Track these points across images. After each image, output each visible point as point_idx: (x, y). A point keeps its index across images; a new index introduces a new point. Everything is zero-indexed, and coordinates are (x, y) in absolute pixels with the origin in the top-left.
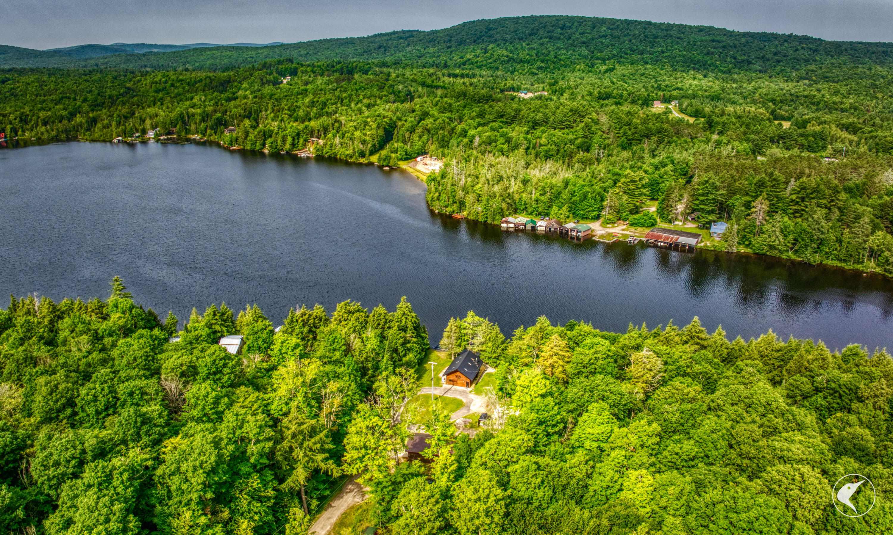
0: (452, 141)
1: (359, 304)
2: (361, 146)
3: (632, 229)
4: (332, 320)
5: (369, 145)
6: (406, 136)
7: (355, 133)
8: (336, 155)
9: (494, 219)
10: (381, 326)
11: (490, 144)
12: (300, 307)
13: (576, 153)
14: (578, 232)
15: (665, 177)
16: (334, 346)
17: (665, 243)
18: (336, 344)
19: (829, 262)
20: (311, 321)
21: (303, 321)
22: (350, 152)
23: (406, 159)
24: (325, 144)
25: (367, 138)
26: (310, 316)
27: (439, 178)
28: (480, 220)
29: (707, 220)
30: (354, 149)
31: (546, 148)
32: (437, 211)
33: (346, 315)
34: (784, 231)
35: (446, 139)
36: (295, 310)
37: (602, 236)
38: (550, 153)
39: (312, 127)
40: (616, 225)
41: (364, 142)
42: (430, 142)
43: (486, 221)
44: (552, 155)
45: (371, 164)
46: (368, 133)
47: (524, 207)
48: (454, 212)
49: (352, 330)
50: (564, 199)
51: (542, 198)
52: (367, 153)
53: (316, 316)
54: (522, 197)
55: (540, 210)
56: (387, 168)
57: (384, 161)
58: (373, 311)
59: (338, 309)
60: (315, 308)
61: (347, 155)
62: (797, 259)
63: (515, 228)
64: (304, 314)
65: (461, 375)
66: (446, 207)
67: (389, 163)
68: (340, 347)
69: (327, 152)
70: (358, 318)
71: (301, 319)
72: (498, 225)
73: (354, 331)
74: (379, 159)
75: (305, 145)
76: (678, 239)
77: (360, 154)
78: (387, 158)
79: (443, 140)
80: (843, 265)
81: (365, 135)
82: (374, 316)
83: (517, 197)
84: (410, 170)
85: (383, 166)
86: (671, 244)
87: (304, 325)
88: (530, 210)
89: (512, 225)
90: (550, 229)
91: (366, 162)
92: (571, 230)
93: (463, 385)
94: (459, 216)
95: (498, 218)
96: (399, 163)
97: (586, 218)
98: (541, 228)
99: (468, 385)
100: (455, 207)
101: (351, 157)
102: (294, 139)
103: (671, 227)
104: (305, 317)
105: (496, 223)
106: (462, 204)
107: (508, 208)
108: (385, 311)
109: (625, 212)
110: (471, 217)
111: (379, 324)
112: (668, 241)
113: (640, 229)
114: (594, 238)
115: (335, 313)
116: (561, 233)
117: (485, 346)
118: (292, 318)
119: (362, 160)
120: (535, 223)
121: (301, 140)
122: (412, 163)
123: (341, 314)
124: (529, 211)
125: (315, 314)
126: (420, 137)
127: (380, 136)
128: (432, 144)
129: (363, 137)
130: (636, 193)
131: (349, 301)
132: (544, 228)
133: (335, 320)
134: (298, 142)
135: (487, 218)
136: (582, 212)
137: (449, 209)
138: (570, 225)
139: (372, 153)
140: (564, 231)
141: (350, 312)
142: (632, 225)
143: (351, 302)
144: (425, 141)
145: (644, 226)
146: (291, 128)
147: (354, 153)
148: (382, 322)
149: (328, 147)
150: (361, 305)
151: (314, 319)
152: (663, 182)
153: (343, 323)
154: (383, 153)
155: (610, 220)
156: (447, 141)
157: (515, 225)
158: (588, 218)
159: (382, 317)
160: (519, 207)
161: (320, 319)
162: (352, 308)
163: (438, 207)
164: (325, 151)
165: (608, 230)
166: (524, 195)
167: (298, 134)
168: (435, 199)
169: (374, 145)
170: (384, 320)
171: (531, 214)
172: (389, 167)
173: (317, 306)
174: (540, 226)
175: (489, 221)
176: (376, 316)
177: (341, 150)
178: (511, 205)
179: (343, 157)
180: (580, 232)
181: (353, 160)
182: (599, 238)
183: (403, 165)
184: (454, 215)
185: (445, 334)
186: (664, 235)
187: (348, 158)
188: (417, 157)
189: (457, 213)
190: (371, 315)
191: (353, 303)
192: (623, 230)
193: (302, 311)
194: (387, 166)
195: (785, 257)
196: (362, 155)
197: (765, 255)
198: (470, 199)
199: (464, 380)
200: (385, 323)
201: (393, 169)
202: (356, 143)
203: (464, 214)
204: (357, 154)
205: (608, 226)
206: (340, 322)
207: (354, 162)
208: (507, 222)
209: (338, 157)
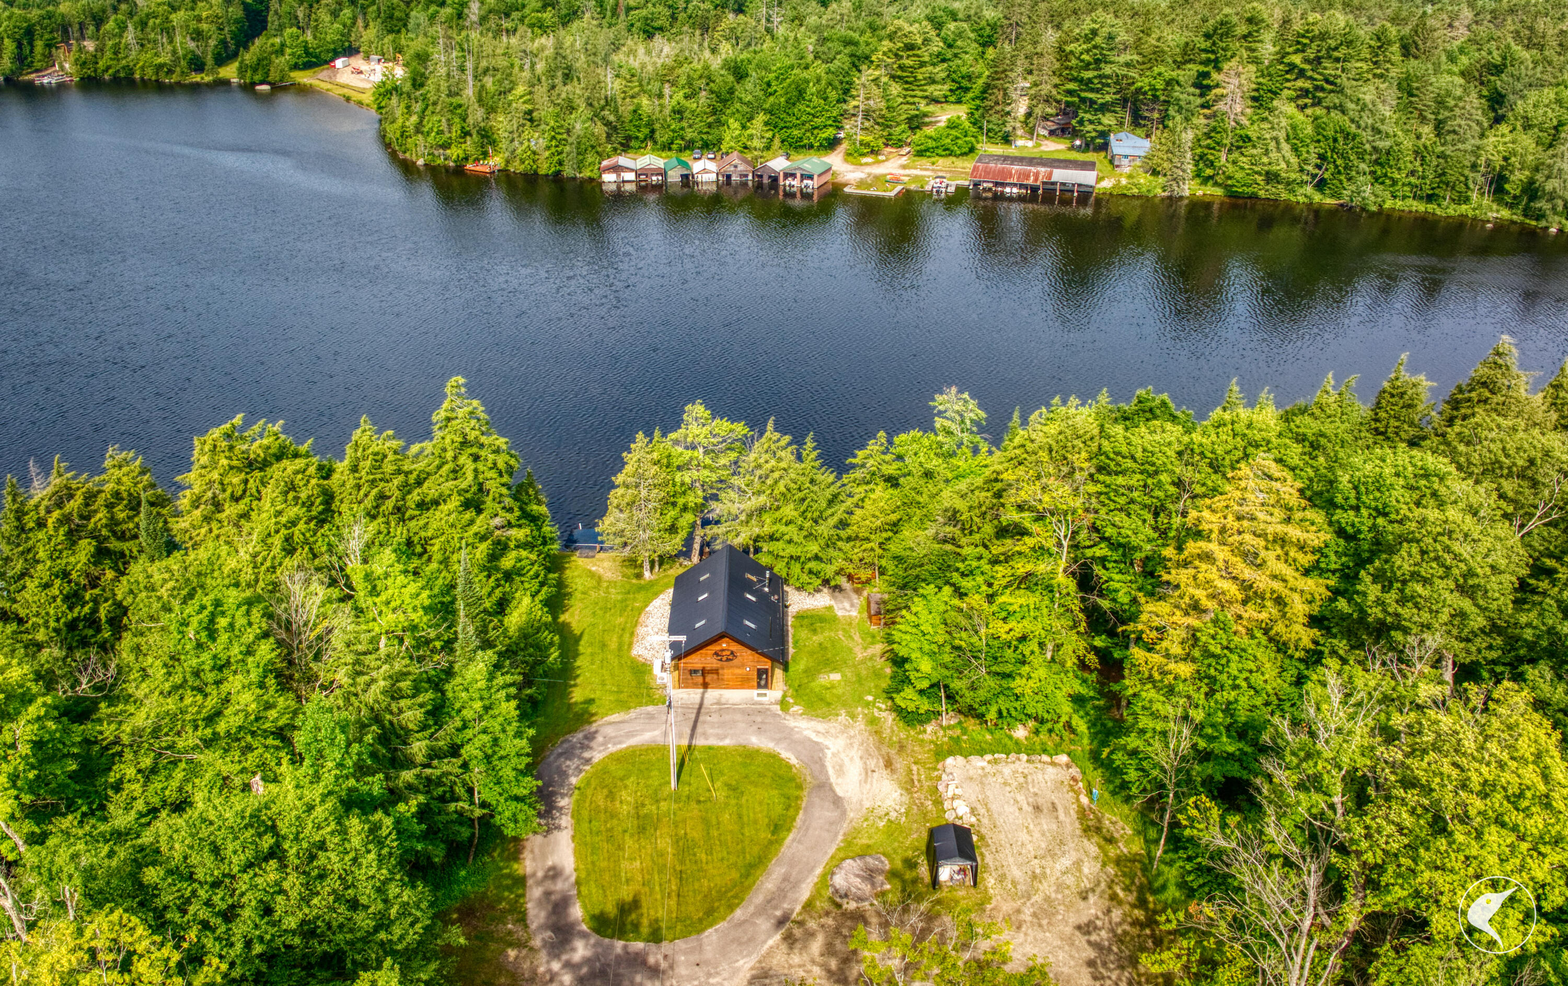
0: (413, 14)
1: (277, 428)
2: (192, 45)
3: (924, 162)
4: (184, 502)
5: (212, 42)
6: (300, 15)
7: (173, 17)
8: (130, 70)
9: (580, 166)
10: (389, 505)
11: (507, 15)
12: (46, 470)
13: (718, 19)
14: (803, 177)
15: (959, 43)
16: (217, 647)
17: (1021, 186)
18: (223, 637)
19: (1399, 204)
20: (101, 516)
21: (65, 520)
22: (166, 58)
23: (308, 66)
24: (100, 50)
25: (204, 26)
26: (90, 497)
27: (407, 87)
28: (542, 172)
29: (1100, 128)
30: (174, 52)
31: (644, 12)
32: (421, 162)
33: (236, 479)
34: (1294, 139)
35: (397, 14)
36: (26, 482)
37: (861, 184)
38: (655, 24)
39: (63, 16)
40: (881, 158)
41: (198, 35)
42: (360, 23)
43: (558, 173)
44: (661, 29)
45: (224, 84)
46: (204, 15)
47: (646, 131)
48: (466, 159)
49: (277, 541)
50: (748, 104)
51: (691, 105)
52: (209, 60)
53: (117, 495)
54: (639, 106)
55: (690, 134)
56: (265, 88)
57: (255, 70)
58: (349, 450)
59: (200, 454)
60: (108, 463)
61: (160, 67)
62: (1329, 201)
63: (637, 182)
64: (61, 498)
65: (735, 647)
66: (446, 146)
67: (267, 74)
68: (249, 652)
69: (108, 68)
70: (291, 487)
71: (56, 514)
72: (591, 180)
73: (290, 549)
74: (242, 71)
75: (50, 55)
76: (1051, 174)
77: (191, 62)
78: (262, 64)
79: (391, 17)
80: (1431, 207)
81: (199, 19)
82: (355, 469)
83: (626, 109)
84: (324, 86)
85: (253, 84)
86: (1034, 189)
87: (73, 537)
88: (662, 137)
89: (630, 176)
90: (729, 177)
91: (208, 79)
92: (787, 175)
93: (743, 683)
94: (485, 167)
95: (590, 160)
96: (293, 74)
97: (804, 146)
98: (706, 177)
99: (763, 679)
100: (469, 145)
101: (170, 72)
102: (20, 46)
103: (1011, 151)
104: (73, 505)
105: (587, 174)
106: (487, 138)
107: (609, 136)
108: (395, 444)
109: (898, 124)
110: (517, 167)
111: (382, 497)
112: (1031, 181)
113: (943, 163)
114: (846, 190)
115: (192, 476)
116: (759, 186)
117: (767, 518)
118: (20, 514)
119: (197, 78)
120: (685, 165)
121: (39, 45)
122: (325, 73)
123: (215, 475)
124: (660, 140)
125: (108, 487)
126: (335, 14)
127: (237, 21)
128: (366, 27)
129: (193, 24)
130: (920, 77)
131: (238, 420)
132: (713, 177)
133: (196, 504)
134: (32, 52)
135: (560, 163)
136: (796, 132)
137: (455, 152)
138: (779, 164)
139: (221, 61)
140: (766, 181)
141: (251, 465)
142: (920, 154)
143: (247, 424)
144: (349, 22)
145: (951, 154)
146: (10, 18)
147: (176, 60)
148: (393, 487)
149: (109, 54)
150: (285, 430)
151: (110, 506)
152: (956, 55)
153: (231, 510)
154: (249, 56)
155: (867, 145)
156: (399, 20)
157: (638, 175)
158: (811, 147)
159: (388, 468)
160: (633, 132)
161: (134, 505)
162: (256, 449)
163: (421, 149)
164: (101, 64)
165: (868, 170)
166: (645, 101)
167: (29, 32)
168: (411, 130)
169: (223, 42)
170: (398, 480)
171: (667, 147)
172: (269, 83)
173: (113, 455)
174: (705, 171)
175: (568, 171)
176: (366, 464)
177: (144, 57)
178: (615, 129)
179: (150, 74)
180: (810, 177)
181: (174, 78)
182: (858, 187)
183: (303, 78)
184: (469, 166)
185: (616, 496)
186: (1015, 168)
187: (162, 75)
188: (333, 60)
189: (477, 160)
190: (342, 467)
191: (257, 428)
192: (904, 167)
193: (56, 481)
194: (262, 83)
195: (1301, 199)
196: (197, 65)
197: (1254, 197)
198: (502, 124)
199: (749, 661)
200: (406, 488)
201: (279, 88)
202: (178, 39)
203: (496, 161)
204: (183, 63)
205: (865, 160)
206: (218, 506)
207: (178, 84)
208: (617, 169)
209: (137, 76)
